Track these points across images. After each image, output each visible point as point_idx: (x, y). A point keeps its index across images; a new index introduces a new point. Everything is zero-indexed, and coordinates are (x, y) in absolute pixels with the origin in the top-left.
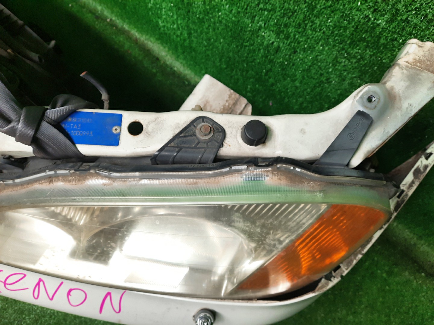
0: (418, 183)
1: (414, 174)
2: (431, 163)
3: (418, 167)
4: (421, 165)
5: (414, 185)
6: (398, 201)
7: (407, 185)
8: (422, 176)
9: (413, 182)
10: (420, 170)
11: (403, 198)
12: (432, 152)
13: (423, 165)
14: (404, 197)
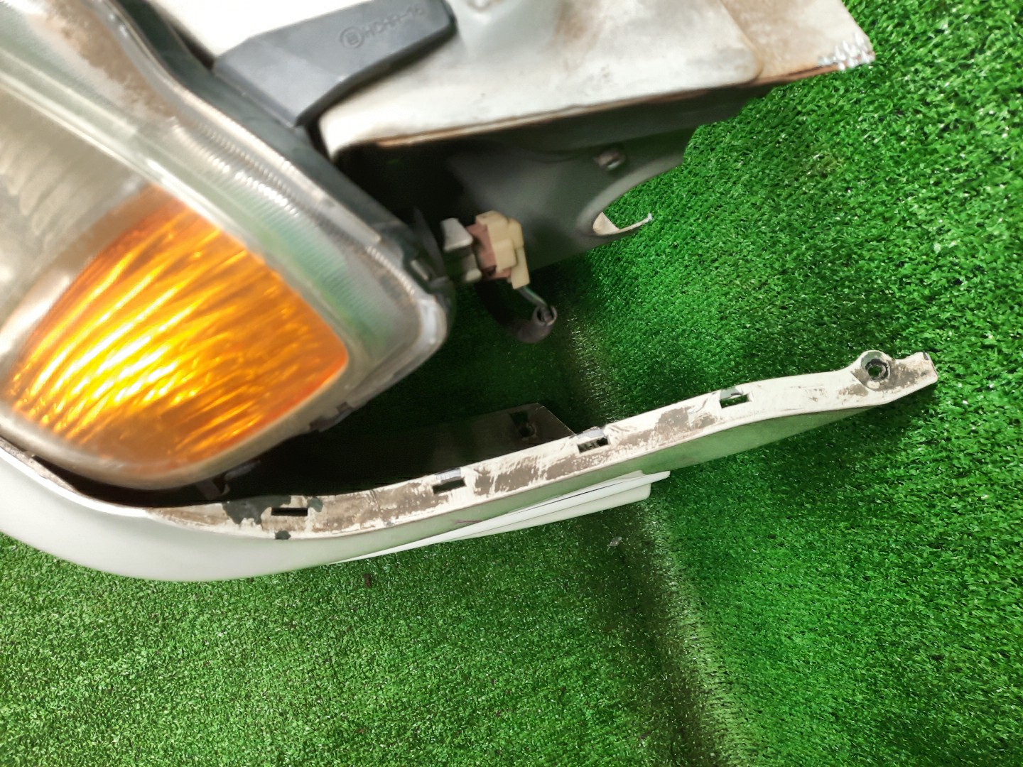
0: (657, 448)
1: (663, 419)
2: (727, 418)
3: (687, 409)
4: (697, 408)
5: (642, 443)
6: (573, 457)
7: (626, 435)
8: (680, 435)
9: (645, 436)
10: (686, 418)
11: (590, 457)
12: (750, 397)
13: (702, 412)
14: (595, 455)
